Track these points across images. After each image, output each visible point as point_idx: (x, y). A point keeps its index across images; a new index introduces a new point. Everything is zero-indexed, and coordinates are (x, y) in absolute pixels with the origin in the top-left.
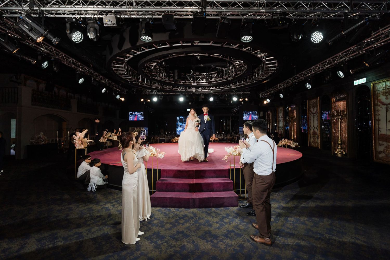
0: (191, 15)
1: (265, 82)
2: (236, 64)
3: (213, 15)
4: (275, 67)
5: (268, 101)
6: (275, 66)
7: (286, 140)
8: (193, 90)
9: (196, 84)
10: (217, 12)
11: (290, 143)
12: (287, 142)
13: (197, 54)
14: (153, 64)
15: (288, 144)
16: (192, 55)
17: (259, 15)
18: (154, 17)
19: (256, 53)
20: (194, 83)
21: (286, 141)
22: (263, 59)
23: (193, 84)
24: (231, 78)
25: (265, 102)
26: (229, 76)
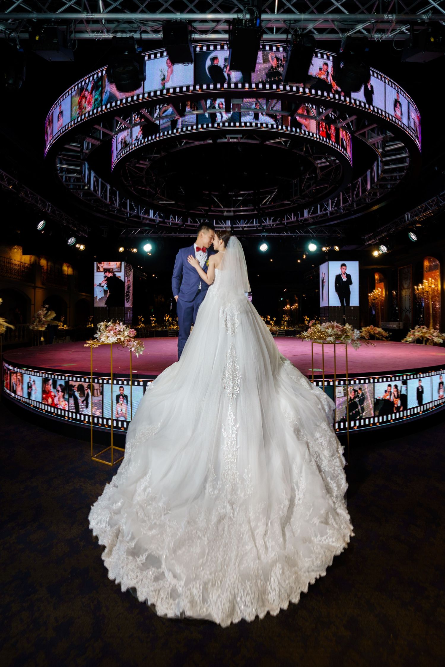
0: (225, 32)
1: (375, 208)
2: (318, 164)
3: (276, 33)
4: (401, 169)
5: (384, 249)
6: (403, 167)
7: (423, 328)
8: (225, 227)
9: (232, 214)
10: (285, 21)
11: (431, 334)
12: (426, 333)
13: (236, 138)
14: (142, 164)
15: (427, 336)
16: (226, 141)
17: (379, 31)
18: (144, 36)
19: (363, 135)
20: (228, 211)
21: (424, 330)
22: (378, 148)
23: (226, 214)
24: (307, 199)
25: (376, 254)
26: (303, 194)
